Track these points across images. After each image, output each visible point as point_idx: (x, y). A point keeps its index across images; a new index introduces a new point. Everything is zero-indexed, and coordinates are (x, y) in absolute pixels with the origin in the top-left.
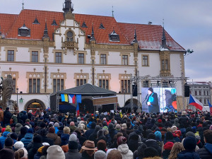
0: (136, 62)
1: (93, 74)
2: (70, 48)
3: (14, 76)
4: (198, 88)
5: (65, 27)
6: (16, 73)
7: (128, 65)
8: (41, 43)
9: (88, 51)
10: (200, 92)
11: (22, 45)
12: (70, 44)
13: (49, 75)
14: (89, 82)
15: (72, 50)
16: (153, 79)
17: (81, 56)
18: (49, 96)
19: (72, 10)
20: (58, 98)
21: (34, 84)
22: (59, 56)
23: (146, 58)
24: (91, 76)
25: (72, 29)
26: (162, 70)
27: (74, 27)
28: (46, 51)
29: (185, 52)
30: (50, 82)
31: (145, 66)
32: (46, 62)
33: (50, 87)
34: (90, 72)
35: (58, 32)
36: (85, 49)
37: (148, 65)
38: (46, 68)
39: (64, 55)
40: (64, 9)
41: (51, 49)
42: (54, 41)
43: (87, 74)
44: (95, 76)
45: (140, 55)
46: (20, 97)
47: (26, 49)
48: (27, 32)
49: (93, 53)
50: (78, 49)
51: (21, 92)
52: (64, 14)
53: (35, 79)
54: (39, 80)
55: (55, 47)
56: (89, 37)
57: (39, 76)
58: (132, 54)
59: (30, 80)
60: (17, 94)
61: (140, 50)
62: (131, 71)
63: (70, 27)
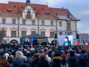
0: (56, 24)
1: (38, 29)
2: (29, 18)
3: (5, 30)
4: (82, 36)
5: (27, 9)
6: (6, 28)
7: (53, 26)
8: (16, 16)
9: (37, 20)
10: (83, 38)
11: (9, 17)
12: (29, 16)
13: (20, 30)
14: (37, 32)
15: (29, 19)
16: (64, 31)
17: (34, 21)
18: (20, 38)
19: (30, 2)
20: (23, 39)
21: (14, 33)
22: (24, 21)
23: (61, 23)
24: (37, 30)
25: (30, 10)
26: (68, 28)
27: (31, 9)
28: (19, 19)
29: (77, 21)
30: (20, 32)
31: (60, 26)
32: (19, 24)
33: (20, 34)
34: (37, 28)
35: (24, 11)
36: (35, 19)
37: (61, 26)
38: (19, 27)
39: (26, 21)
40: (26, 2)
41: (21, 19)
42: (22, 15)
43: (36, 29)
44: (39, 30)
45: (58, 22)
46: (7, 38)
47: (10, 18)
48: (11, 11)
49: (38, 20)
50: (32, 18)
51: (8, 37)
52: (26, 4)
53: (14, 31)
54: (16, 31)
55: (22, 18)
56: (37, 14)
57: (15, 30)
58: (55, 21)
59: (12, 31)
60: (7, 37)
61: (58, 19)
62: (54, 28)
63: (29, 9)
